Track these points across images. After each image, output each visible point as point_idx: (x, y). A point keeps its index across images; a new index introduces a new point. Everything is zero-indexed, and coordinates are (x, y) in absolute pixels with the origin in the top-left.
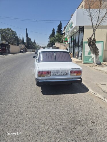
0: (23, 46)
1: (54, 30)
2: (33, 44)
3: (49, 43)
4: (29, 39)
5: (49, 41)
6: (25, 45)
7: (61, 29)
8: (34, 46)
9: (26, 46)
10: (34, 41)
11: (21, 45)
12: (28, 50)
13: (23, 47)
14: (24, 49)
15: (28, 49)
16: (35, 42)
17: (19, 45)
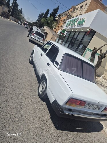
0: (6, 9)
1: (48, 11)
2: (19, 13)
3: (37, 21)
4: (16, 5)
5: (38, 19)
6: (9, 8)
7: (56, 15)
8: (19, 15)
9: (9, 11)
10: (21, 10)
11: (4, 7)
12: (10, 17)
13: (6, 11)
14: (6, 13)
15: (11, 15)
16: (21, 12)
17: (2, 6)
